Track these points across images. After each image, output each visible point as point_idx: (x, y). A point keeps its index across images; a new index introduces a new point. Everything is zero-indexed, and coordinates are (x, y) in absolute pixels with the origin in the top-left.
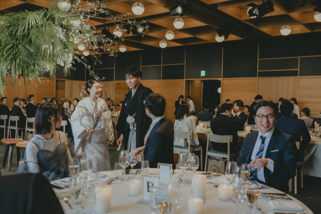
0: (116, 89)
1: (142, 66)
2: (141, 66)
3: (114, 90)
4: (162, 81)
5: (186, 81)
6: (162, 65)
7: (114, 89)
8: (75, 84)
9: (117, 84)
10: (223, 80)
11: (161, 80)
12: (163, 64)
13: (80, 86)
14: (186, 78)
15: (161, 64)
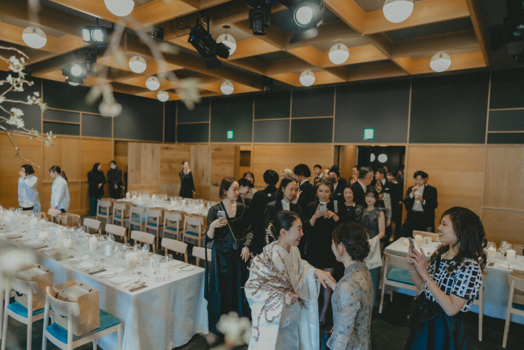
0: (213, 157)
1: (255, 118)
2: (254, 120)
3: (210, 159)
4: (291, 145)
5: (335, 146)
6: (291, 119)
7: (210, 157)
8: (145, 148)
9: (216, 150)
10: (409, 146)
11: (290, 143)
12: (292, 117)
13: (153, 152)
14: (335, 142)
15: (289, 117)
